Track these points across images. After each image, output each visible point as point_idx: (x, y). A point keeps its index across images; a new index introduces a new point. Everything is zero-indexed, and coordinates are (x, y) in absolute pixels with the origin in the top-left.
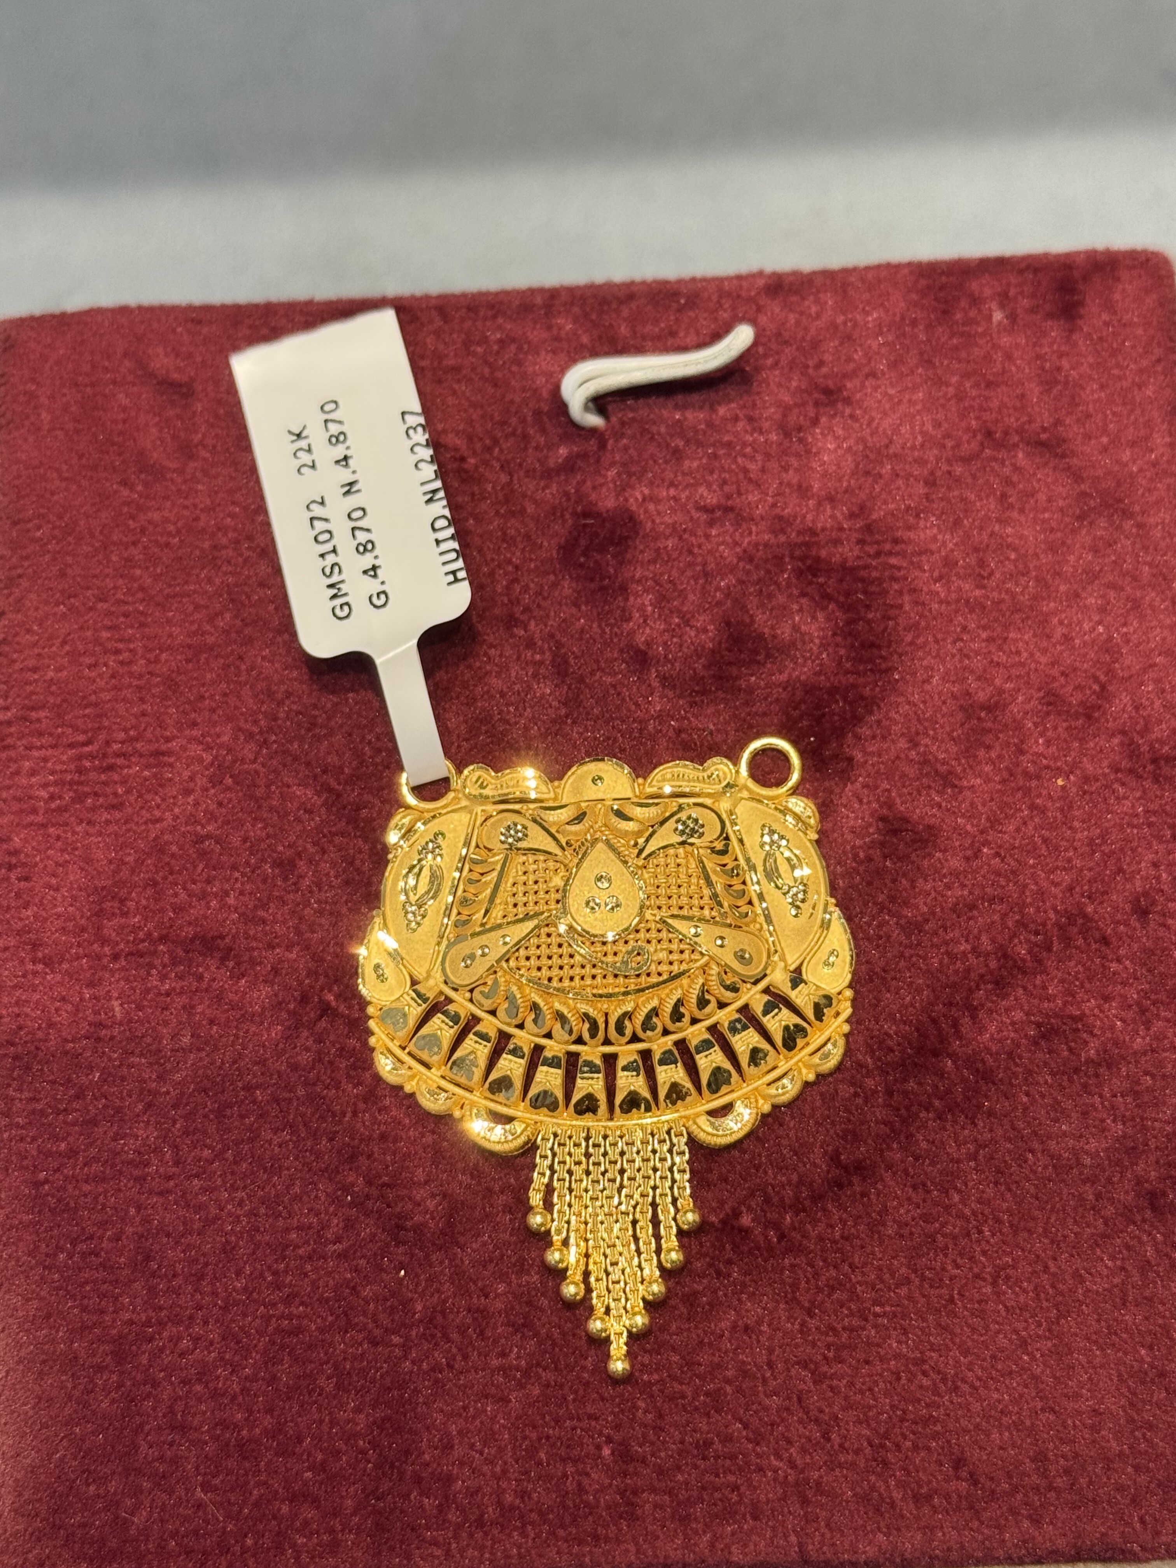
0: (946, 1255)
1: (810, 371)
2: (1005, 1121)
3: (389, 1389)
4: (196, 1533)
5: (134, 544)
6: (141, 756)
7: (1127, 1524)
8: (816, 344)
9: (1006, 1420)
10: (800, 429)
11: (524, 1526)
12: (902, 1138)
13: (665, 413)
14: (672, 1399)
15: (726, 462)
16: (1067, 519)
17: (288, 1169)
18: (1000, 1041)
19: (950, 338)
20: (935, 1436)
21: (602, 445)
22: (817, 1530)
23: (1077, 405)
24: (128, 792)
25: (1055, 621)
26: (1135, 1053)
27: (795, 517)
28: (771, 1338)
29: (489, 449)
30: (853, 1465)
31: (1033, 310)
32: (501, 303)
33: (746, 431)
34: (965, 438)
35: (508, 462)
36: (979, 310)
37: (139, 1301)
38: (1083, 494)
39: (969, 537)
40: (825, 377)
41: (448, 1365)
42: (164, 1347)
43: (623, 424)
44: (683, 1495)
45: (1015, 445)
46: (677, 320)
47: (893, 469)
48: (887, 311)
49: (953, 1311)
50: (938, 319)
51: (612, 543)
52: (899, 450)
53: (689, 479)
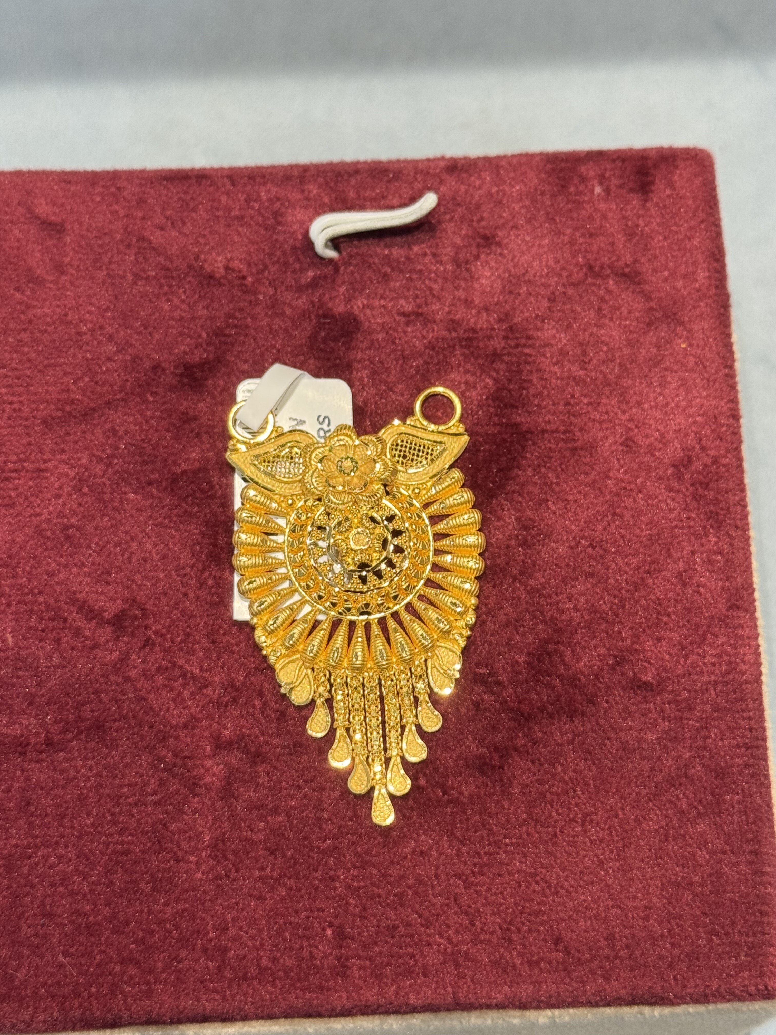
0: (552, 806)
1: (475, 224)
2: (593, 719)
3: (187, 891)
4: (58, 983)
5: (25, 330)
6: (27, 471)
7: (666, 981)
8: (478, 207)
9: (589, 913)
10: (467, 262)
11: (274, 980)
12: (526, 729)
13: (379, 250)
14: (372, 898)
15: (418, 284)
16: (641, 325)
17: (122, 746)
18: (590, 667)
19: (567, 204)
20: (542, 923)
21: (337, 270)
22: (465, 983)
23: (650, 250)
24: (18, 496)
25: (631, 392)
26: (679, 676)
27: (463, 320)
28: (438, 859)
29: (262, 272)
30: (489, 942)
31: (621, 187)
32: (271, 174)
33: (432, 263)
34: (575, 270)
35: (274, 280)
36: (586, 186)
37: (22, 832)
38: (652, 309)
39: (576, 336)
40: (484, 228)
41: (226, 875)
42: (39, 862)
43: (351, 256)
44: (378, 961)
46: (387, 188)
47: (527, 290)
48: (526, 185)
49: (556, 842)
50: (558, 191)
51: (342, 336)
52: (532, 277)
53: (393, 294)
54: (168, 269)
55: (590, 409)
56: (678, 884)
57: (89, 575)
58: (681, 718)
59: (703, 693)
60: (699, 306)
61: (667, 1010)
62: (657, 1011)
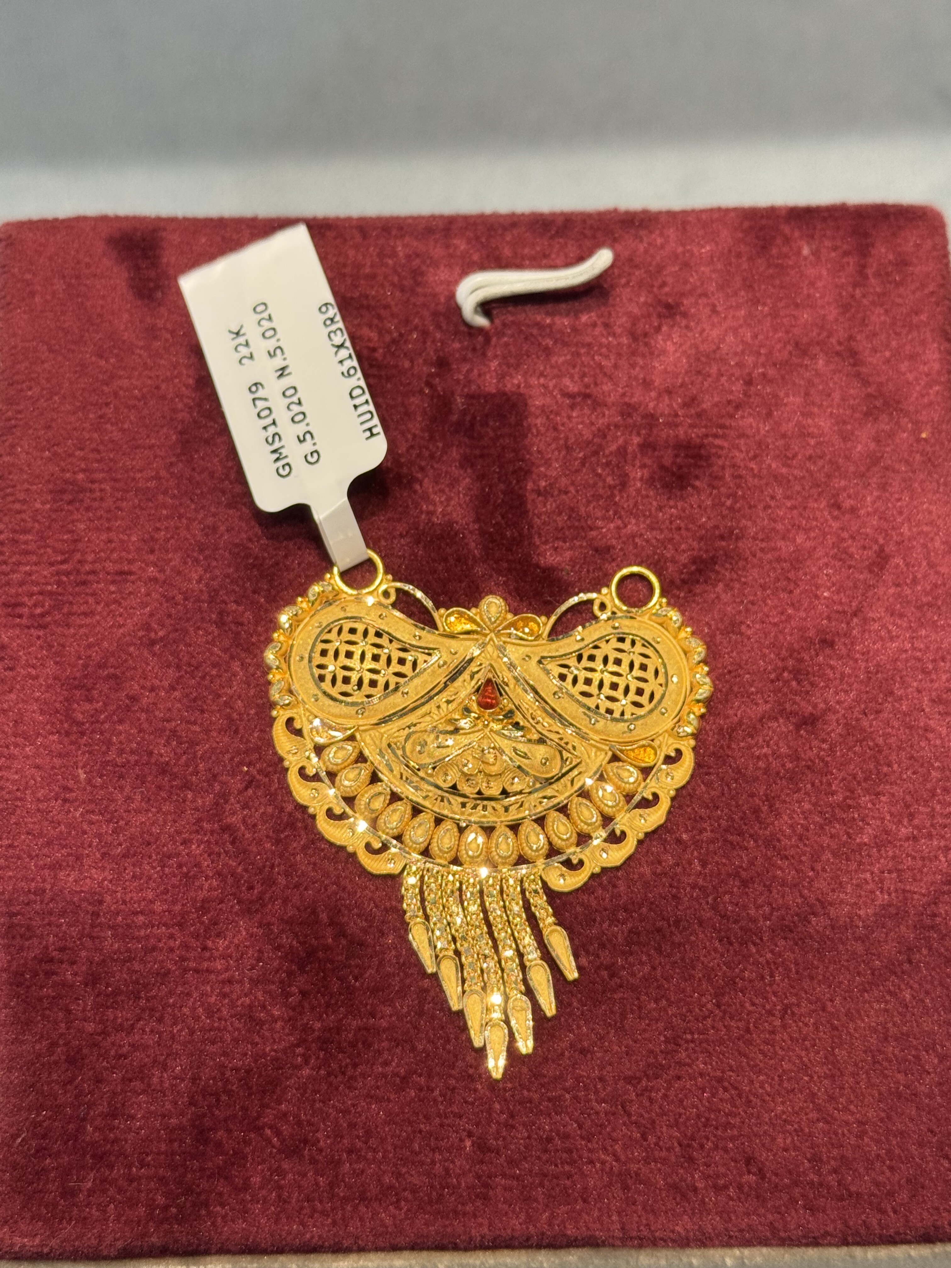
0: (744, 995)
1: (655, 290)
2: (795, 890)
5: (107, 404)
6: (108, 573)
8: (660, 269)
9: (789, 1128)
10: (646, 335)
11: (398, 1201)
13: (538, 318)
15: (586, 360)
16: (857, 415)
18: (792, 826)
19: (767, 268)
20: (732, 1139)
21: (487, 341)
22: (636, 1211)
23: (867, 325)
25: (845, 495)
26: (900, 840)
27: (640, 405)
29: (396, 342)
30: (664, 1161)
31: (833, 249)
32: (410, 225)
33: (603, 335)
34: (777, 347)
36: (791, 248)
38: (869, 395)
39: (778, 427)
40: (666, 294)
43: (504, 325)
44: (527, 1180)
45: (817, 355)
46: (550, 245)
47: (719, 370)
48: (717, 244)
49: (749, 1040)
50: (758, 253)
52: (724, 356)
53: (556, 371)
55: (794, 513)
58: (904, 891)
59: (931, 861)
60: (928, 394)
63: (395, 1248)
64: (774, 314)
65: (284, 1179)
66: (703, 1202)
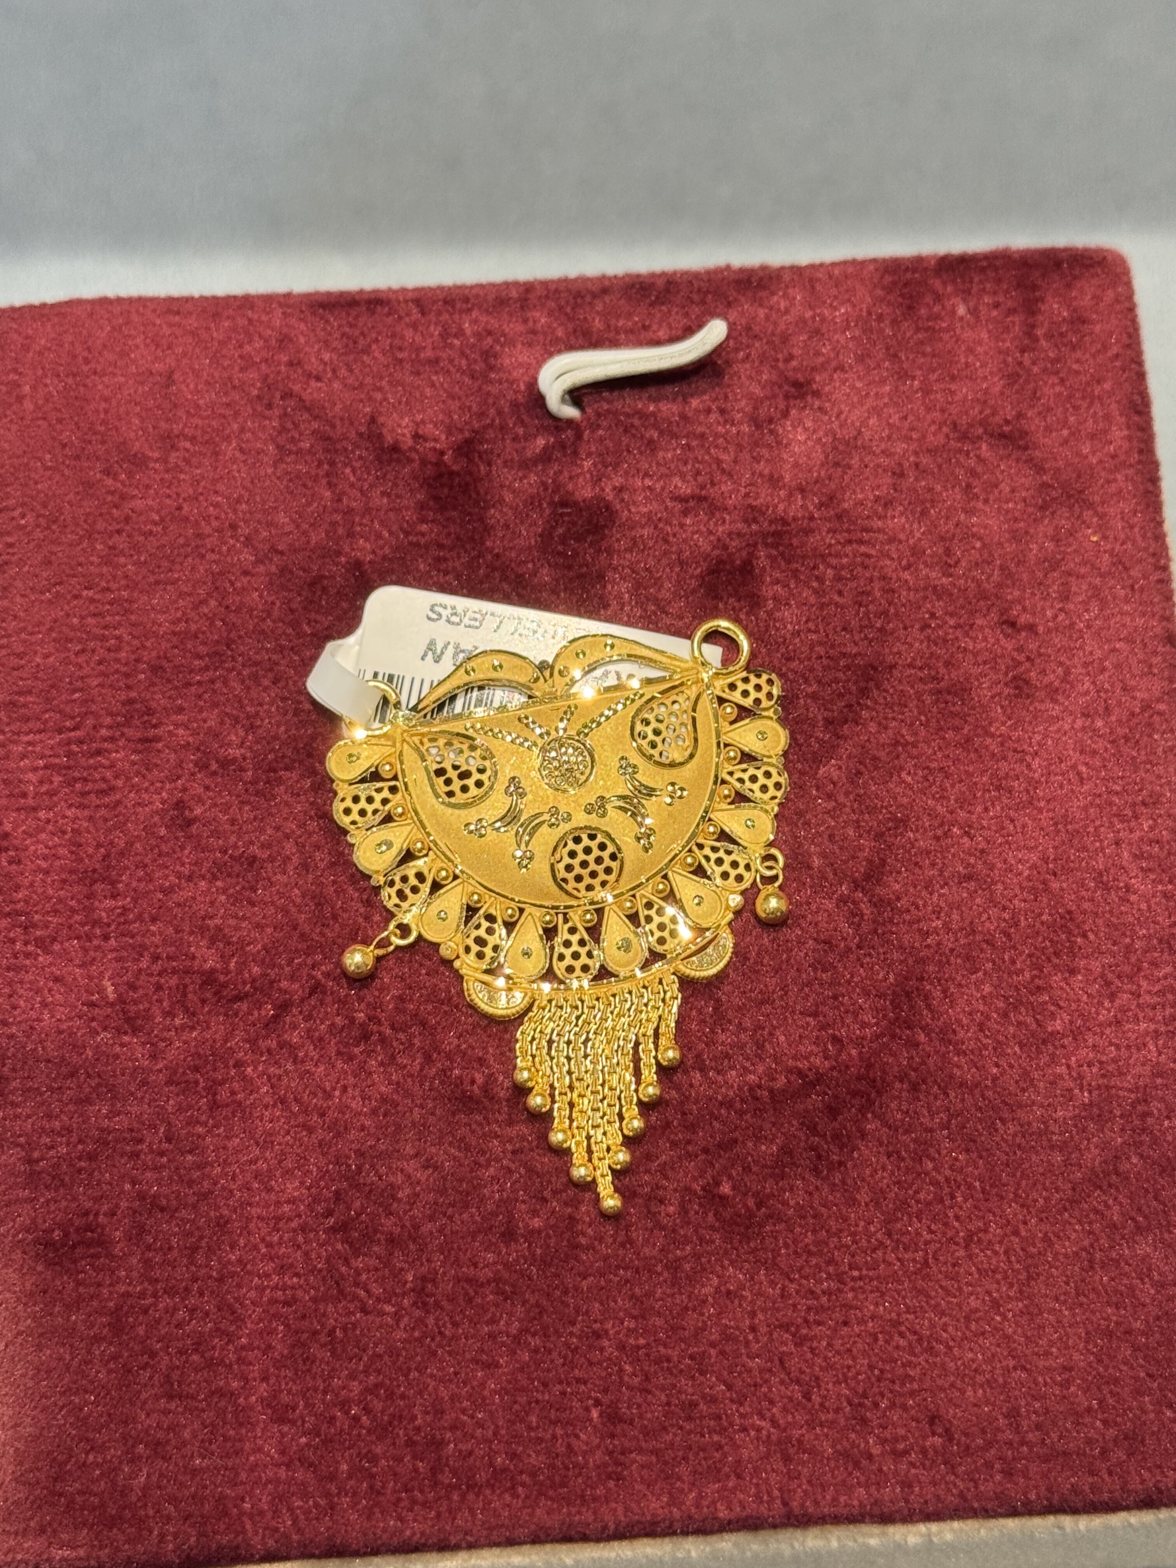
0: (920, 1221)
1: (780, 364)
2: (976, 1091)
5: (119, 532)
6: (128, 740)
8: (785, 339)
9: (979, 1379)
10: (771, 421)
11: (514, 1487)
12: (877, 1107)
13: (640, 405)
14: (658, 1362)
15: (699, 453)
16: (1030, 510)
17: (280, 1144)
18: (971, 1014)
19: (915, 333)
20: (912, 1394)
21: (579, 436)
22: (800, 1486)
23: (1039, 399)
24: (115, 777)
25: (1019, 607)
26: (1101, 1025)
27: (767, 507)
28: (753, 1303)
30: (832, 1424)
31: (995, 306)
32: (477, 296)
33: (719, 423)
34: (931, 430)
36: (943, 307)
37: (135, 1274)
38: (1045, 485)
39: (936, 527)
40: (794, 369)
42: (161, 1318)
43: (599, 415)
44: (668, 1455)
45: (980, 438)
46: (650, 314)
47: (861, 460)
48: (854, 306)
49: (928, 1275)
50: (903, 314)
51: (588, 532)
52: (867, 443)
53: (663, 470)
54: (329, 438)
55: (959, 633)
56: (1110, 1334)
57: (224, 891)
58: (1108, 1088)
59: (1139, 1049)
60: (1115, 480)
61: (1097, 1522)
62: (1084, 1524)
63: (511, 1542)
64: (926, 391)
65: (376, 1466)
66: (880, 1470)
